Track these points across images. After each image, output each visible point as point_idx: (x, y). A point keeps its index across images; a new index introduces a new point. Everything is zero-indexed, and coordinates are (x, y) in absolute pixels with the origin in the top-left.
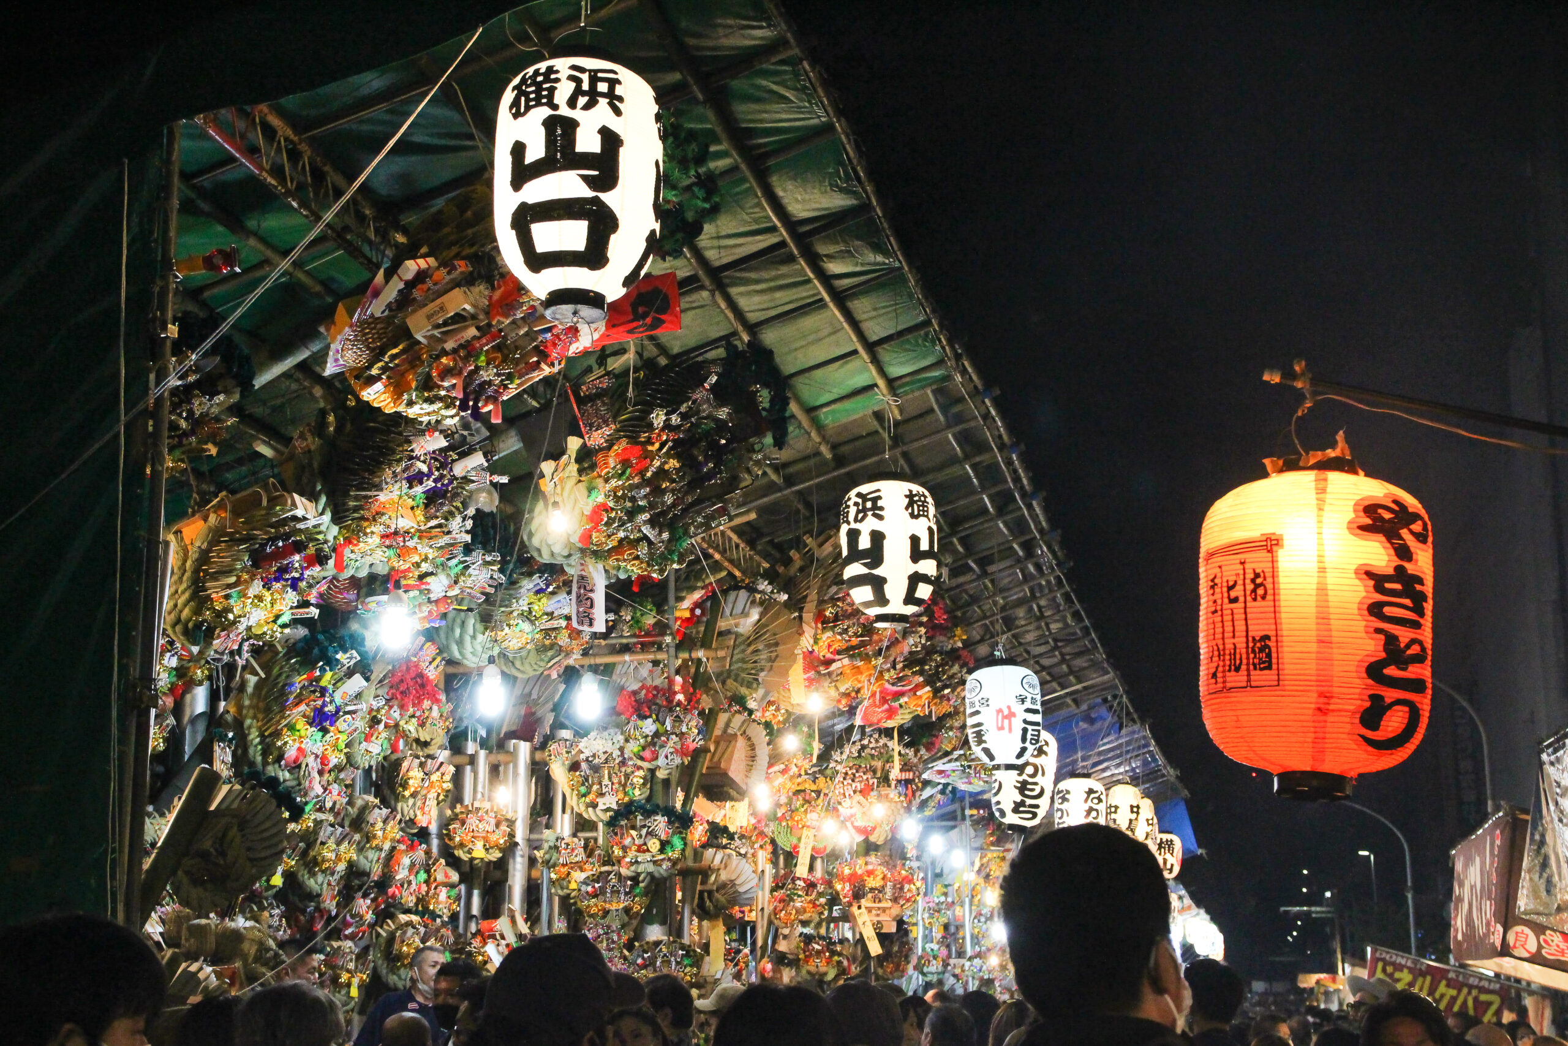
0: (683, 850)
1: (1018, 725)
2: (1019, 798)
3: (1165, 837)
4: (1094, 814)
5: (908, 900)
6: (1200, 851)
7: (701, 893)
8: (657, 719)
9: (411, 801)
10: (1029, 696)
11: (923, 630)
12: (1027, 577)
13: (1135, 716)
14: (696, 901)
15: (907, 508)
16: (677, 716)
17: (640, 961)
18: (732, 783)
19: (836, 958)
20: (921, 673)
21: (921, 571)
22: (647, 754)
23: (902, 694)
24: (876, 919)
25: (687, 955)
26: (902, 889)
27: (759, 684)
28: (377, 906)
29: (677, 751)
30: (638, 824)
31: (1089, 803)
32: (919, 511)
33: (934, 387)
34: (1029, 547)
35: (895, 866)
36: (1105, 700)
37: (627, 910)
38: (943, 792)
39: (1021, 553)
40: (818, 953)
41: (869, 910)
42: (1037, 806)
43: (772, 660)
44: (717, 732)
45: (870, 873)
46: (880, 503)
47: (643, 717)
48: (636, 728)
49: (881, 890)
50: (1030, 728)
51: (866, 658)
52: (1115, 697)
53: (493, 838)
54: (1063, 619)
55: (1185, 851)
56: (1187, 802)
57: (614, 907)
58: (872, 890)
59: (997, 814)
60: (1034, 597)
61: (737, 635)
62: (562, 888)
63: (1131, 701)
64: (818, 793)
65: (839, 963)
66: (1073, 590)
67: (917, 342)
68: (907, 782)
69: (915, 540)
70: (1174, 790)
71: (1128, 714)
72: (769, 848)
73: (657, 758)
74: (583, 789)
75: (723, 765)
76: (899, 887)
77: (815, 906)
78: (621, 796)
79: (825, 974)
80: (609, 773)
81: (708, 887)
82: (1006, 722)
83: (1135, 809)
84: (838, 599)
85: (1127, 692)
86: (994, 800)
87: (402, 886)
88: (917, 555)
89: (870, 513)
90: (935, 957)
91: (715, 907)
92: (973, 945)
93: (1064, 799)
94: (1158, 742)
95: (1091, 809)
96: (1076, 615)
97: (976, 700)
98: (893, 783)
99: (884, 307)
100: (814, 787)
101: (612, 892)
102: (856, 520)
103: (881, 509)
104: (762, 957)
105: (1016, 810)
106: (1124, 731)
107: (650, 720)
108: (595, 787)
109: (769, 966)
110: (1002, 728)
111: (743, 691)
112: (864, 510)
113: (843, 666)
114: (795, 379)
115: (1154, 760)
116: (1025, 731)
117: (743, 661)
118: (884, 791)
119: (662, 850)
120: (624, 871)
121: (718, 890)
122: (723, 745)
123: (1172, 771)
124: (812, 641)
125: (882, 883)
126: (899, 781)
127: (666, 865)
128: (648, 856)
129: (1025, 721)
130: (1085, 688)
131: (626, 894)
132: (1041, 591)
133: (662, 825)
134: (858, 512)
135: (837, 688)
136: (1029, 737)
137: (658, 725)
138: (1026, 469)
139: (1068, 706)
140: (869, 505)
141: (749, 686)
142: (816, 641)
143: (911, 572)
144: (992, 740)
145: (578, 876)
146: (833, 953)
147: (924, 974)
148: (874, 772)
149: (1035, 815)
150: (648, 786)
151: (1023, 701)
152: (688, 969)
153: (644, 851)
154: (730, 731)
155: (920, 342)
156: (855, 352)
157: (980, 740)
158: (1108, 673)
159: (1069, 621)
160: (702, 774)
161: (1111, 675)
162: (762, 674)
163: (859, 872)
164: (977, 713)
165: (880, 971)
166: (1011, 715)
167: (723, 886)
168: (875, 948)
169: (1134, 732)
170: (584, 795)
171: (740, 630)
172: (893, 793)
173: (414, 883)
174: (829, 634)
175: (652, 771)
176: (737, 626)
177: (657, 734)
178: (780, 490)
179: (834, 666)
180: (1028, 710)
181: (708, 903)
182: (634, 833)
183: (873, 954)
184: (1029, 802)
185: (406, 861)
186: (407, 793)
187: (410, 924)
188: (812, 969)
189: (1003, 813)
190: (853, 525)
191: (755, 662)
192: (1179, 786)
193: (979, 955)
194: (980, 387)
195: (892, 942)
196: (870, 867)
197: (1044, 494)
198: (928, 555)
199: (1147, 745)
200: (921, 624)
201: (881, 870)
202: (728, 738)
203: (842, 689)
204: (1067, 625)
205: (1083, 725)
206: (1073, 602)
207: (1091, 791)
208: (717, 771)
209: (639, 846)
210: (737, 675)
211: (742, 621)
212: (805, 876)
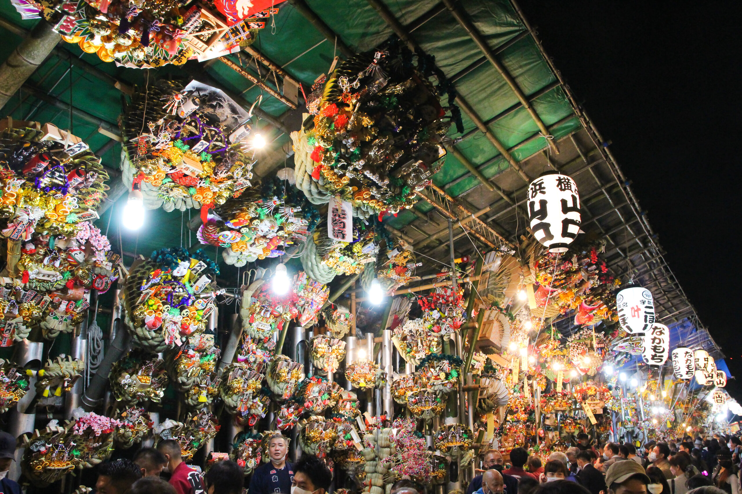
0: (458, 377)
1: (642, 314)
2: (654, 353)
3: (719, 372)
4: (689, 362)
5: (607, 399)
6: (732, 377)
7: (480, 399)
8: (440, 310)
9: (321, 360)
10: (647, 301)
11: (597, 277)
12: (647, 259)
13: (702, 325)
14: (477, 404)
15: (558, 186)
16: (451, 308)
17: (439, 437)
18: (494, 345)
19: (578, 426)
20: (601, 299)
21: (569, 218)
22: (435, 328)
23: (594, 309)
24: (593, 408)
25: (466, 432)
26: (603, 394)
27: (504, 296)
28: (299, 412)
29: (451, 326)
30: (435, 365)
31: (687, 358)
32: (565, 187)
33: (573, 133)
34: (644, 241)
35: (600, 385)
36: (689, 318)
37: (433, 410)
38: (626, 357)
39: (641, 245)
40: (570, 423)
41: (590, 404)
42: (662, 356)
43: (508, 282)
44: (485, 320)
45: (589, 389)
46: (543, 186)
47: (432, 310)
48: (428, 315)
49: (595, 396)
50: (648, 315)
51: (569, 289)
52: (692, 317)
53: (368, 376)
54: (666, 281)
55: (727, 377)
56: (725, 360)
57: (427, 408)
58: (590, 396)
59: (645, 361)
60: (651, 269)
61: (491, 272)
62: (403, 400)
63: (699, 318)
64: (564, 356)
65: (580, 428)
66: (668, 265)
67: (554, 96)
68: (602, 349)
69: (564, 202)
70: (720, 355)
71: (699, 324)
72: (544, 380)
73: (440, 330)
74: (408, 350)
75: (487, 336)
76: (602, 394)
77: (567, 404)
78: (427, 351)
79: (574, 432)
80: (421, 341)
81: (483, 397)
82: (636, 313)
83: (706, 359)
84: (545, 255)
85: (697, 314)
86: (643, 355)
87: (313, 402)
88: (565, 209)
89: (538, 192)
90: (630, 421)
91: (488, 406)
92: (645, 416)
93: (676, 357)
94: (712, 336)
95: (688, 360)
96: (671, 278)
97: (621, 304)
98: (595, 349)
99: (526, 65)
100: (562, 354)
101: (425, 401)
102: (532, 197)
103: (544, 188)
104: (539, 427)
105: (653, 358)
106: (698, 331)
107: (436, 311)
108: (415, 348)
109: (542, 432)
110: (634, 316)
111: (497, 299)
112: (536, 191)
113: (559, 293)
114: (490, 124)
115: (711, 343)
116: (646, 317)
117: (494, 284)
118: (592, 353)
119: (447, 378)
120: (429, 390)
121: (488, 398)
122: (487, 325)
123: (718, 348)
124: (535, 277)
125: (594, 393)
126: (598, 348)
127: (449, 386)
128: (439, 382)
129: (645, 312)
130: (680, 313)
131: (433, 402)
132: (654, 266)
133: (447, 365)
134: (533, 192)
135: (558, 304)
136: (648, 319)
137: (441, 313)
138: (637, 197)
139: (674, 321)
140: (537, 187)
141: (499, 296)
142: (537, 277)
143: (564, 219)
144: (630, 322)
145: (409, 393)
146: (577, 423)
147: (626, 428)
148: (587, 345)
149: (661, 360)
150: (441, 345)
151: (644, 303)
152: (466, 440)
153: (438, 379)
154: (490, 319)
155: (555, 95)
156: (519, 104)
157: (625, 323)
158: (688, 305)
159: (669, 282)
160: (477, 341)
161: (690, 306)
162: (505, 290)
163: (584, 388)
164: (622, 310)
165: (598, 431)
166: (638, 310)
167: (490, 397)
168: (594, 421)
169: (702, 332)
170: (409, 353)
171: (493, 269)
172: (596, 354)
173: (320, 400)
174: (543, 273)
175: (442, 337)
176: (490, 267)
177: (440, 318)
178: (511, 206)
179: (555, 294)
180: (647, 307)
181: (483, 405)
182: (432, 370)
183: (593, 424)
184: (658, 354)
185: (316, 389)
186: (319, 356)
187: (317, 421)
188: (568, 431)
189: (647, 360)
190: (531, 200)
191: (502, 284)
192: (722, 353)
193: (647, 420)
194: (601, 141)
195: (602, 418)
196: (589, 386)
197: (647, 212)
198: (574, 209)
199: (708, 337)
200: (596, 274)
201: (593, 387)
202: (490, 322)
203: (560, 305)
204: (668, 284)
205: (681, 329)
206: (669, 271)
207: (687, 353)
208: (484, 338)
209: (436, 377)
210: (492, 291)
211: (492, 265)
212: (561, 391)
